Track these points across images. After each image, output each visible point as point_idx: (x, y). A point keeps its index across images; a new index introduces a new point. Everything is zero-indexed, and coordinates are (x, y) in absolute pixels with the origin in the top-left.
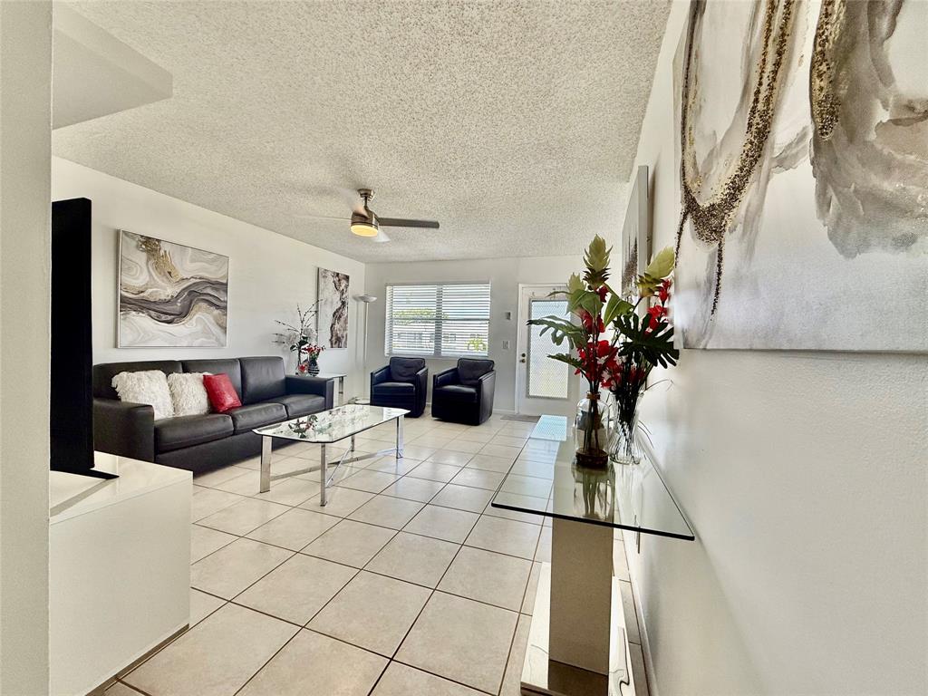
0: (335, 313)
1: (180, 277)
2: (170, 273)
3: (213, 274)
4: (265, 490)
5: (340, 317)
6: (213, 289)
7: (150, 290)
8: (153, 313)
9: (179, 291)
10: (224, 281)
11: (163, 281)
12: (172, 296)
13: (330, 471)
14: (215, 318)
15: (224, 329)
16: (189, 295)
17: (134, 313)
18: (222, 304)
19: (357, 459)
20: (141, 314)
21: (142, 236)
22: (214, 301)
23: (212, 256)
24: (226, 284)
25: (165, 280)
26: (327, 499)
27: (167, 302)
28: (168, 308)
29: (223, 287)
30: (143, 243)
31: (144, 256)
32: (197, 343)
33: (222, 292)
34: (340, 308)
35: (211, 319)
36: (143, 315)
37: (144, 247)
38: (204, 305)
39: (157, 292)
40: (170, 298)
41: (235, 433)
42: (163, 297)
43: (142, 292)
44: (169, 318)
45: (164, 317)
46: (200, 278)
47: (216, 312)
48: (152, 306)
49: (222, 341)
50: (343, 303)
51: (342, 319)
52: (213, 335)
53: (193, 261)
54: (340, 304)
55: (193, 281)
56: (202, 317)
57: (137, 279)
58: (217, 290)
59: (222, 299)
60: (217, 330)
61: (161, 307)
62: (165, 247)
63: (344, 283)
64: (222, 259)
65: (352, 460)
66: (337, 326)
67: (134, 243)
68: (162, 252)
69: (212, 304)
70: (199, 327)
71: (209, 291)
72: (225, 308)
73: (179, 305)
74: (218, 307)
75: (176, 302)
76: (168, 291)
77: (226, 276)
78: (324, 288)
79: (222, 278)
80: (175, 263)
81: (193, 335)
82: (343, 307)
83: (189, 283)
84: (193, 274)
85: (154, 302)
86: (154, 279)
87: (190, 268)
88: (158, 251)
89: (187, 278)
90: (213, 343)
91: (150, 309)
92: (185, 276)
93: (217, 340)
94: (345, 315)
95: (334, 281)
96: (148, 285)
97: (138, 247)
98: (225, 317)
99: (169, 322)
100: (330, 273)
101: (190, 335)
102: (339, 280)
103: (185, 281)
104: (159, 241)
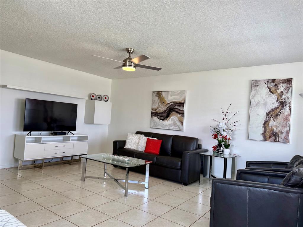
0: (269, 113)
1: (167, 103)
2: (164, 102)
3: (178, 99)
5: (277, 115)
6: (178, 106)
7: (158, 109)
8: (158, 117)
9: (166, 108)
10: (183, 102)
11: (162, 106)
12: (164, 111)
14: (178, 118)
15: (182, 123)
16: (169, 109)
17: (154, 117)
18: (182, 112)
20: (156, 117)
21: (157, 92)
22: (178, 111)
23: (178, 92)
24: (184, 103)
25: (163, 105)
28: (163, 115)
29: (182, 104)
30: (158, 94)
31: (157, 98)
32: (171, 128)
33: (182, 107)
35: (177, 118)
38: (174, 113)
39: (160, 109)
42: (161, 111)
43: (156, 110)
44: (163, 118)
45: (162, 118)
46: (174, 102)
47: (179, 115)
48: (159, 115)
49: (181, 128)
50: (283, 104)
51: (281, 117)
53: (171, 96)
54: (276, 105)
55: (171, 104)
56: (174, 118)
58: (179, 106)
59: (182, 110)
60: (179, 124)
61: (161, 115)
62: (163, 93)
63: (282, 88)
64: (184, 92)
66: (272, 123)
68: (162, 95)
69: (177, 112)
70: (172, 122)
71: (177, 107)
72: (183, 114)
73: (166, 113)
74: (180, 113)
76: (163, 108)
77: (184, 100)
78: (254, 95)
79: (182, 101)
80: (165, 98)
81: (170, 125)
82: (283, 107)
83: (170, 105)
84: (171, 101)
85: (159, 113)
86: (159, 106)
87: (170, 99)
88: (161, 95)
89: (169, 103)
90: (177, 129)
91: (158, 115)
92: (168, 102)
93: (179, 128)
94: (286, 114)
95: (268, 87)
96: (158, 108)
97: (156, 95)
98: (183, 118)
99: (163, 120)
100: (263, 82)
101: (169, 125)
102: (276, 85)
103: (168, 105)
104: (161, 92)
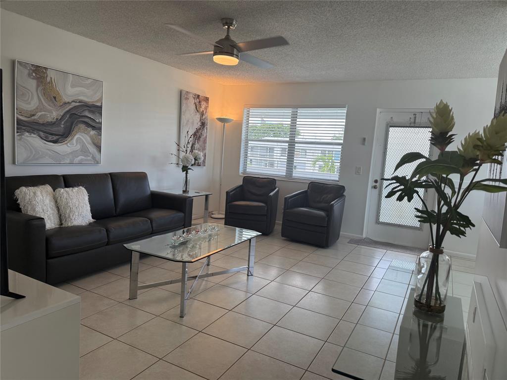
1: (63, 101)
2: (55, 98)
3: (89, 97)
4: (133, 297)
5: (200, 137)
6: (91, 111)
7: (40, 114)
8: (42, 134)
9: (62, 114)
10: (99, 104)
11: (49, 105)
12: (57, 119)
13: (188, 283)
14: (91, 138)
15: (99, 147)
16: (70, 117)
17: (27, 134)
18: (97, 126)
19: (213, 275)
20: (32, 135)
21: (33, 65)
22: (90, 122)
23: (90, 81)
24: (101, 107)
25: (52, 105)
26: (186, 311)
27: (52, 124)
28: (54, 129)
29: (98, 109)
30: (34, 71)
32: (77, 160)
33: (98, 115)
34: (200, 129)
35: (89, 139)
36: (35, 136)
37: (34, 74)
38: (82, 126)
39: (45, 115)
40: (55, 120)
41: (108, 244)
42: (50, 120)
43: (33, 115)
44: (55, 138)
45: (50, 137)
46: (79, 102)
47: (93, 132)
48: (41, 128)
49: (97, 159)
50: (203, 124)
51: (201, 139)
52: (90, 153)
53: (73, 86)
54: (200, 124)
55: (74, 104)
56: (81, 138)
57: (29, 103)
58: (93, 112)
59: (97, 121)
60: (92, 149)
61: (48, 129)
62: (51, 74)
63: (204, 104)
64: (97, 84)
65: (208, 275)
66: (197, 146)
67: (26, 72)
68: (48, 79)
69: (89, 125)
70: (78, 147)
71: (87, 114)
72: (100, 129)
73: (62, 126)
74: (94, 128)
75: (60, 124)
76: (53, 114)
77: (101, 100)
78: (186, 110)
79: (97, 101)
80: (59, 88)
81: (74, 154)
82: (203, 128)
83: (71, 107)
84: (74, 99)
85: (43, 124)
86: (42, 103)
87: (71, 93)
88: (45, 78)
89: (69, 102)
90: (90, 160)
91: (40, 130)
92: (67, 100)
93: (94, 158)
94: (205, 135)
95: (195, 103)
96: (38, 109)
97: (29, 75)
98: (100, 137)
99: (55, 142)
100: (192, 95)
101: (71, 153)
102: (200, 102)
103: (68, 105)
104: (46, 69)
